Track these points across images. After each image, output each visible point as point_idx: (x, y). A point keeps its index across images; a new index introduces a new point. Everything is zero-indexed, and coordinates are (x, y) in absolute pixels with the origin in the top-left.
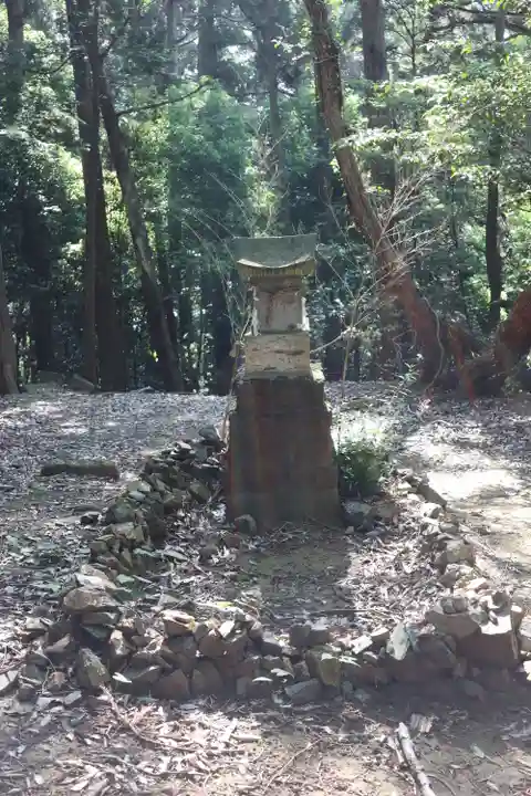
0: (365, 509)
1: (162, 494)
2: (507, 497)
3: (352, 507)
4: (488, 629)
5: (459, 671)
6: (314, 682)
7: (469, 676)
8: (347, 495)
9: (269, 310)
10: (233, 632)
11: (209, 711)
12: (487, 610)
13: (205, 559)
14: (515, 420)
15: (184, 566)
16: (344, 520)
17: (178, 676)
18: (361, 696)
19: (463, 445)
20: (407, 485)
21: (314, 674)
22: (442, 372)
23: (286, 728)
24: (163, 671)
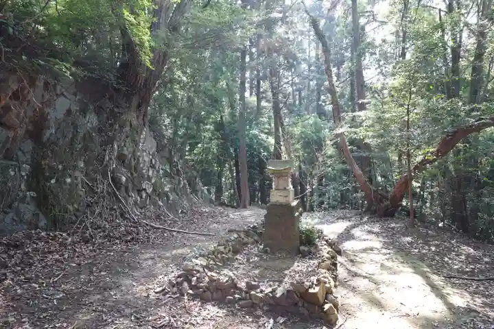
0: (306, 249)
1: (243, 239)
2: (373, 250)
3: (302, 248)
4: (311, 291)
5: (300, 304)
6: (250, 301)
7: (303, 306)
8: (302, 243)
9: (278, 182)
10: (227, 281)
11: (214, 306)
12: (313, 284)
13: (248, 260)
14: (393, 225)
15: (240, 262)
16: (299, 252)
17: (208, 294)
18: (265, 308)
19: (370, 232)
20: (325, 243)
21: (251, 299)
22: (374, 208)
23: (234, 315)
24: (204, 291)
